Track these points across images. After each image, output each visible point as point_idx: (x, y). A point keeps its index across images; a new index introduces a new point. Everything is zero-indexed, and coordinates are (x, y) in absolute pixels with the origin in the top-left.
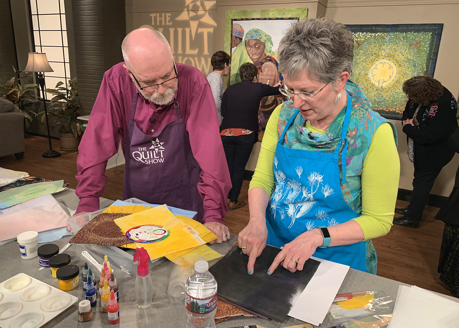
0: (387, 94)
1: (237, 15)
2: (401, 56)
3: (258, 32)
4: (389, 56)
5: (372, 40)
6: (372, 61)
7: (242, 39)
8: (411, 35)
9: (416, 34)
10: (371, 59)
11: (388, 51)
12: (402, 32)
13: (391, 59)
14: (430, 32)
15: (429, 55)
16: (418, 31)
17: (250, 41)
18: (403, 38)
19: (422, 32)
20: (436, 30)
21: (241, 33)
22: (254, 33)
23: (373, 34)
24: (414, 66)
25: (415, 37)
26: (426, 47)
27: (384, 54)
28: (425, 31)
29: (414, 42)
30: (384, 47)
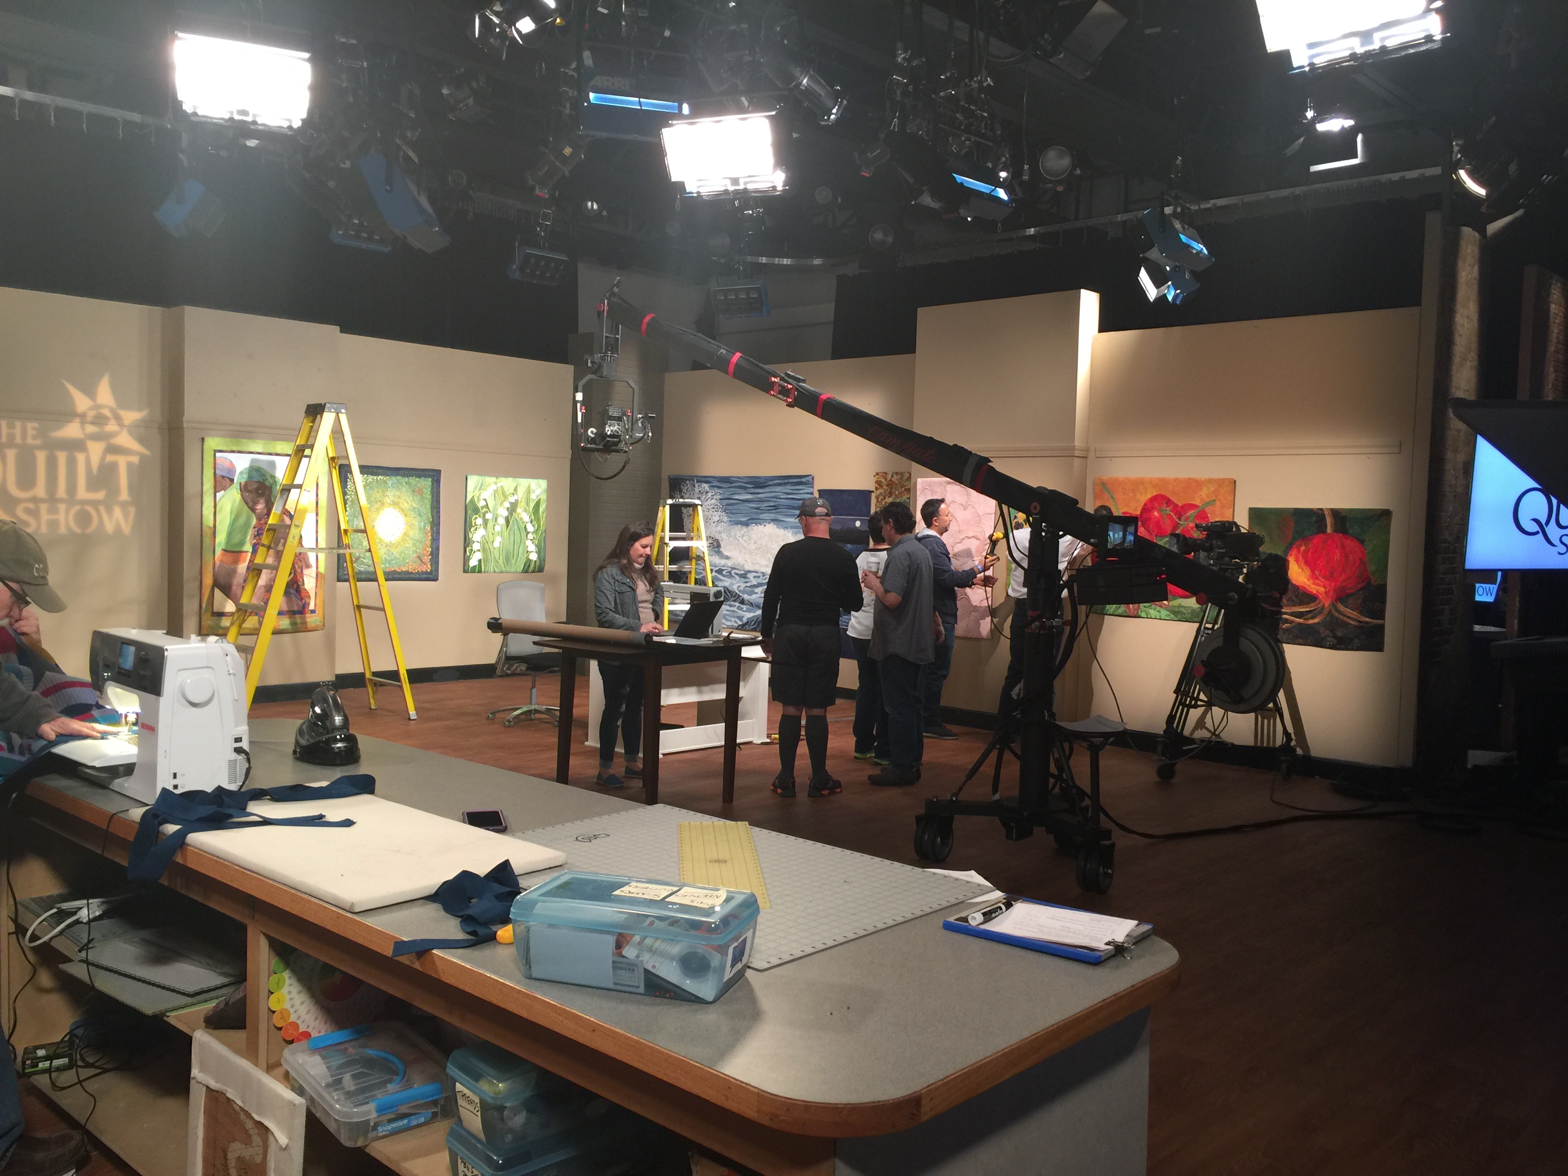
0: (397, 550)
2: (406, 504)
3: (260, 472)
4: (395, 504)
5: (374, 484)
6: (378, 510)
7: (233, 479)
8: (413, 480)
9: (417, 479)
10: (376, 507)
11: (392, 498)
12: (404, 476)
13: (396, 507)
14: (431, 478)
15: (432, 503)
16: (419, 477)
18: (406, 483)
19: (423, 478)
20: (434, 476)
23: (375, 478)
24: (420, 515)
25: (416, 483)
26: (428, 493)
27: (389, 501)
28: (426, 476)
29: (417, 489)
30: (388, 493)
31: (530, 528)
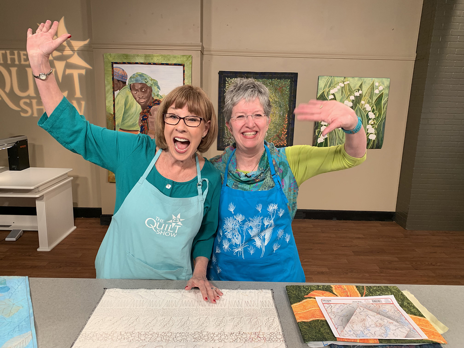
1: (118, 58)
3: (143, 77)
7: (126, 82)
8: (275, 81)
9: (279, 80)
12: (268, 78)
14: (289, 80)
15: (290, 97)
16: (280, 78)
17: (135, 85)
18: (270, 83)
19: (283, 79)
20: (292, 78)
21: (124, 77)
22: (139, 77)
24: (280, 106)
25: (278, 83)
26: (287, 91)
28: (285, 78)
29: (278, 87)
31: (371, 115)
